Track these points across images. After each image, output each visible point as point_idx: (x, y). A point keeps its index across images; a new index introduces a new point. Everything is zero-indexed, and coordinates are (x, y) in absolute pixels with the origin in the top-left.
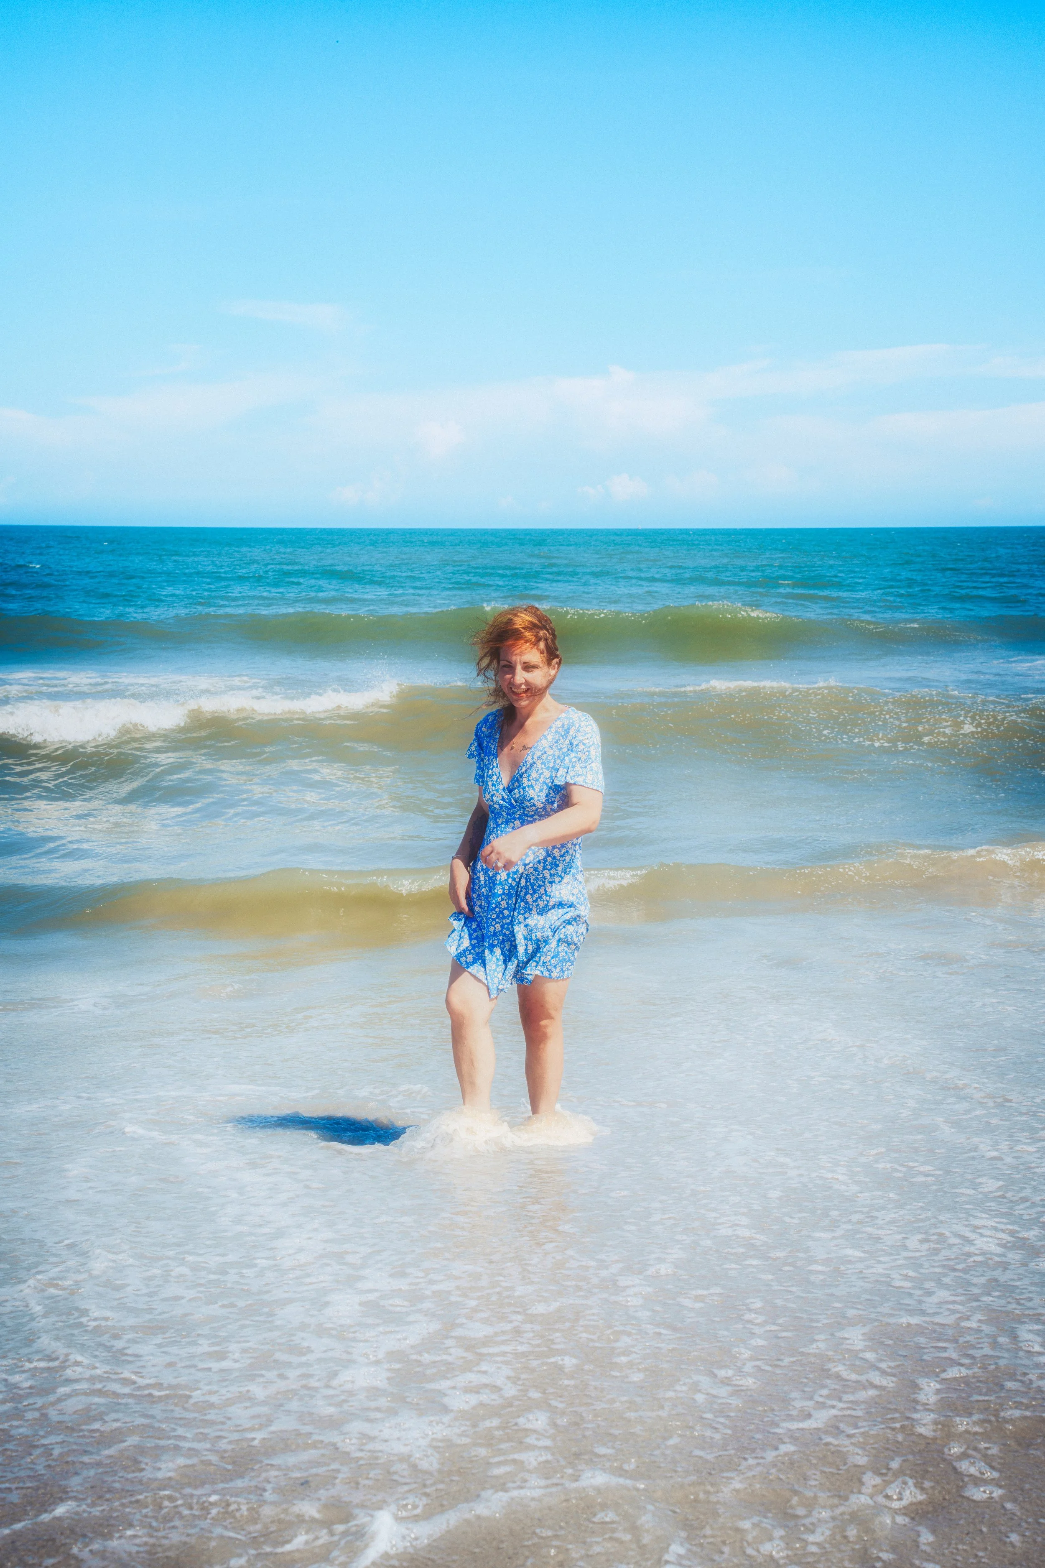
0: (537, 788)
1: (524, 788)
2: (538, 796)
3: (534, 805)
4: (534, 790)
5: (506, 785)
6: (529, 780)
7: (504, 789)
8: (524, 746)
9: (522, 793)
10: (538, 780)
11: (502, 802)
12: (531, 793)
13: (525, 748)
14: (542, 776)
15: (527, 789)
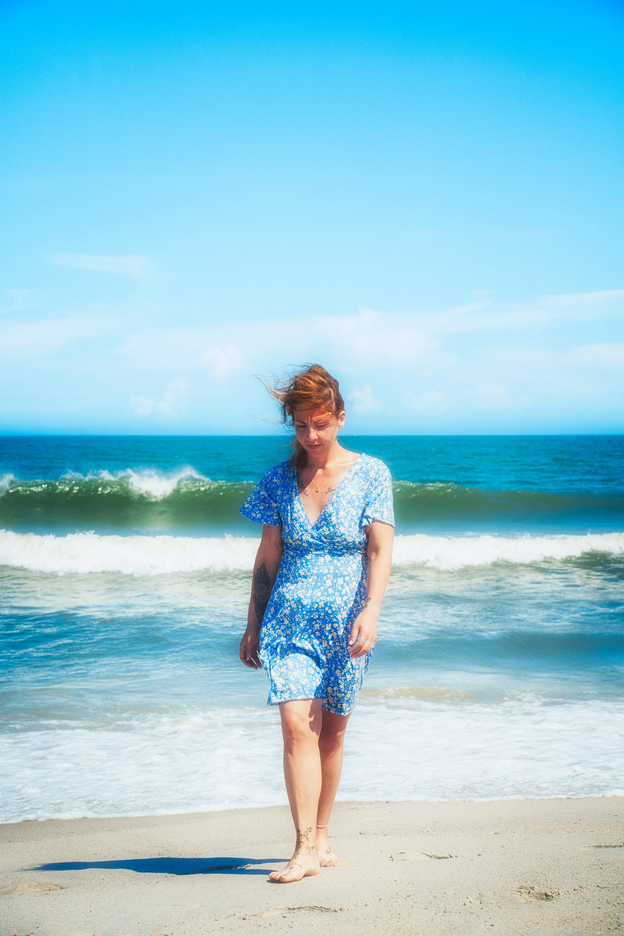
0: (346, 524)
1: (334, 526)
2: (348, 532)
3: (346, 540)
4: (344, 527)
5: (313, 525)
6: (338, 518)
7: (313, 528)
8: (329, 489)
9: (332, 530)
10: (346, 518)
11: (311, 540)
12: (342, 530)
13: (330, 490)
14: (349, 514)
15: (337, 526)
